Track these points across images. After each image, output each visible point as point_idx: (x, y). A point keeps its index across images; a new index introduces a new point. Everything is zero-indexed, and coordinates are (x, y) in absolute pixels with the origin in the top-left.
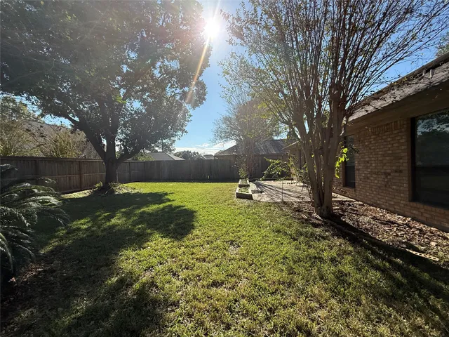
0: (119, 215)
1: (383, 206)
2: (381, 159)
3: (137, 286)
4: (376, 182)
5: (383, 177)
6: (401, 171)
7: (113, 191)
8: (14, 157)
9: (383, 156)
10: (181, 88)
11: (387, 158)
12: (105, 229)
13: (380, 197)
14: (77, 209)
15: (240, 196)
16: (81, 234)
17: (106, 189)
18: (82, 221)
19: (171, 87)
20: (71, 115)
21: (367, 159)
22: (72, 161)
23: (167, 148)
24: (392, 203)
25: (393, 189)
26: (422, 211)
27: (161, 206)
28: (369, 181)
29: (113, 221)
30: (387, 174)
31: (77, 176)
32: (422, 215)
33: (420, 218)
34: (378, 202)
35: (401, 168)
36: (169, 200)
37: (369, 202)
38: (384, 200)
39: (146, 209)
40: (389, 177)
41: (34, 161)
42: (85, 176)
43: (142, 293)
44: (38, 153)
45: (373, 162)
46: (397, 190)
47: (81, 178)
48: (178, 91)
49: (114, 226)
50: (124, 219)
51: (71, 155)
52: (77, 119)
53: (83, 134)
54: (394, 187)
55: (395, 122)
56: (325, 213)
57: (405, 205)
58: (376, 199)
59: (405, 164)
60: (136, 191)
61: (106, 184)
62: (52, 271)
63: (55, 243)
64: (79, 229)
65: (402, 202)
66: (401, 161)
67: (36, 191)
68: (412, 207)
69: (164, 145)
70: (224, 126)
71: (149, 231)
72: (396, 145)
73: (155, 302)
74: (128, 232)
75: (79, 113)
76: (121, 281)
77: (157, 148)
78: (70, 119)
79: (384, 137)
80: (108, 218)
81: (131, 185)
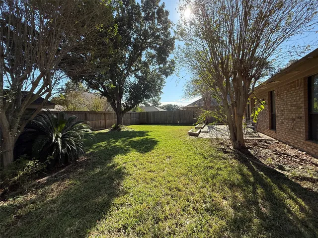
0: (120, 141)
1: (292, 144)
2: (290, 108)
3: (118, 167)
4: (287, 125)
5: (291, 122)
6: (301, 118)
7: (120, 129)
8: (77, 111)
9: (291, 106)
10: (159, 65)
11: (293, 108)
12: (112, 147)
13: (290, 137)
14: (102, 137)
15: (191, 134)
16: (102, 148)
17: (117, 128)
18: (103, 143)
19: (153, 65)
20: (100, 89)
21: (282, 109)
22: (101, 113)
23: (156, 103)
24: (296, 141)
25: (297, 131)
26: (313, 147)
27: (142, 138)
28: (283, 125)
29: (117, 143)
30: (293, 120)
31: (104, 121)
32: (313, 150)
33: (312, 152)
34: (289, 141)
35: (301, 115)
36: (148, 135)
37: (284, 141)
38: (292, 140)
39: (134, 139)
40: (294, 122)
41: (85, 113)
42: (108, 121)
43: (120, 170)
44: (86, 109)
45: (285, 111)
46: (299, 131)
47: (105, 122)
48: (157, 67)
49: (116, 146)
50: (122, 143)
51: (101, 110)
52: (103, 90)
53: (106, 98)
54: (297, 129)
55: (298, 80)
56: (237, 146)
57: (304, 143)
58: (288, 138)
59: (303, 112)
60: (132, 130)
61: (117, 125)
62: (90, 159)
63: (91, 150)
64: (101, 146)
65: (302, 140)
66: (301, 110)
67: (84, 126)
68: (307, 144)
69: (154, 101)
70: (192, 86)
71: (131, 149)
72: (298, 98)
73: (123, 173)
74: (122, 148)
75: (104, 87)
76: (113, 165)
77: (149, 103)
78: (100, 91)
79: (292, 92)
80: (114, 142)
81: (130, 126)
